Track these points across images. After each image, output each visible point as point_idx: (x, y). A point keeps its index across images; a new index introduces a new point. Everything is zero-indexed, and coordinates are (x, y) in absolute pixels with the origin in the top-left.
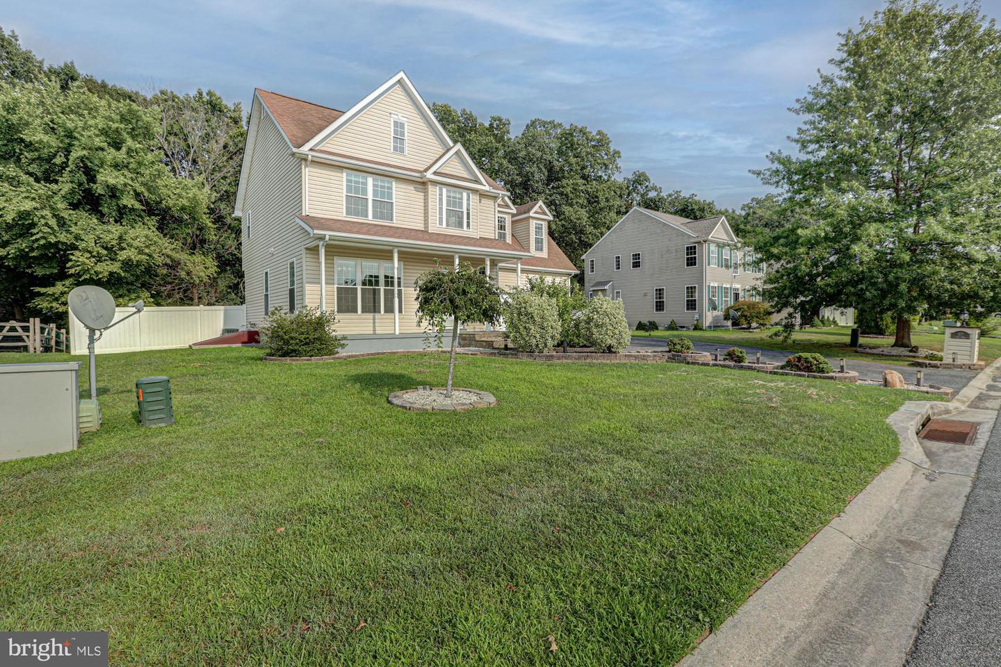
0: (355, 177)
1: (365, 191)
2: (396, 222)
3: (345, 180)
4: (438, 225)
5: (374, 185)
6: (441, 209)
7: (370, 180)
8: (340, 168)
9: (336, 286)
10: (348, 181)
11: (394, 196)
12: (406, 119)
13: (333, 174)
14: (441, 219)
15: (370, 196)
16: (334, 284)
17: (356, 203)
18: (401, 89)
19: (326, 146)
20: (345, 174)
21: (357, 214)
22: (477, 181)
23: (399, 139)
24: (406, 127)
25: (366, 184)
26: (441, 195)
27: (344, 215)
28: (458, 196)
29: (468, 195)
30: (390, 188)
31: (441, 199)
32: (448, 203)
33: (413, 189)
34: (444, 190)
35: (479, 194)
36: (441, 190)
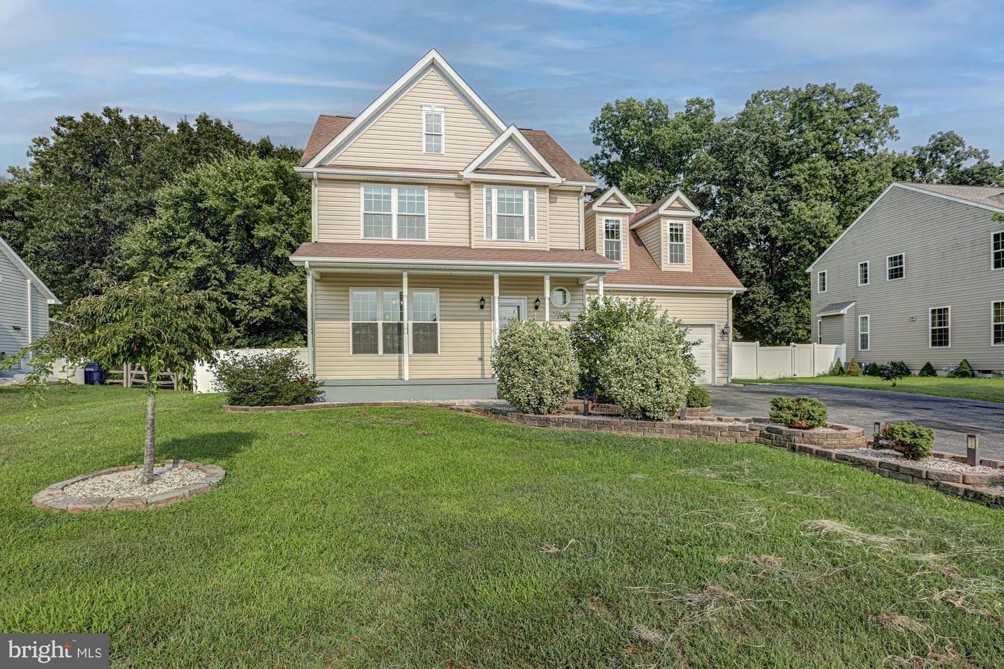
0: (375, 190)
1: (388, 206)
2: (430, 238)
3: (362, 196)
4: (485, 238)
5: (399, 198)
6: (489, 216)
7: (394, 192)
8: (357, 182)
9: (351, 322)
10: (366, 196)
11: (426, 207)
12: (443, 110)
13: (350, 191)
14: (489, 229)
15: (395, 211)
16: (348, 319)
17: (376, 220)
18: (436, 73)
19: (339, 159)
20: (362, 189)
21: (378, 234)
22: (544, 174)
23: (433, 134)
24: (443, 119)
25: (389, 197)
26: (489, 198)
27: (362, 237)
28: (516, 196)
29: (531, 194)
30: (423, 198)
31: (489, 204)
32: (501, 207)
33: (453, 195)
34: (494, 191)
35: (548, 190)
36: (489, 191)
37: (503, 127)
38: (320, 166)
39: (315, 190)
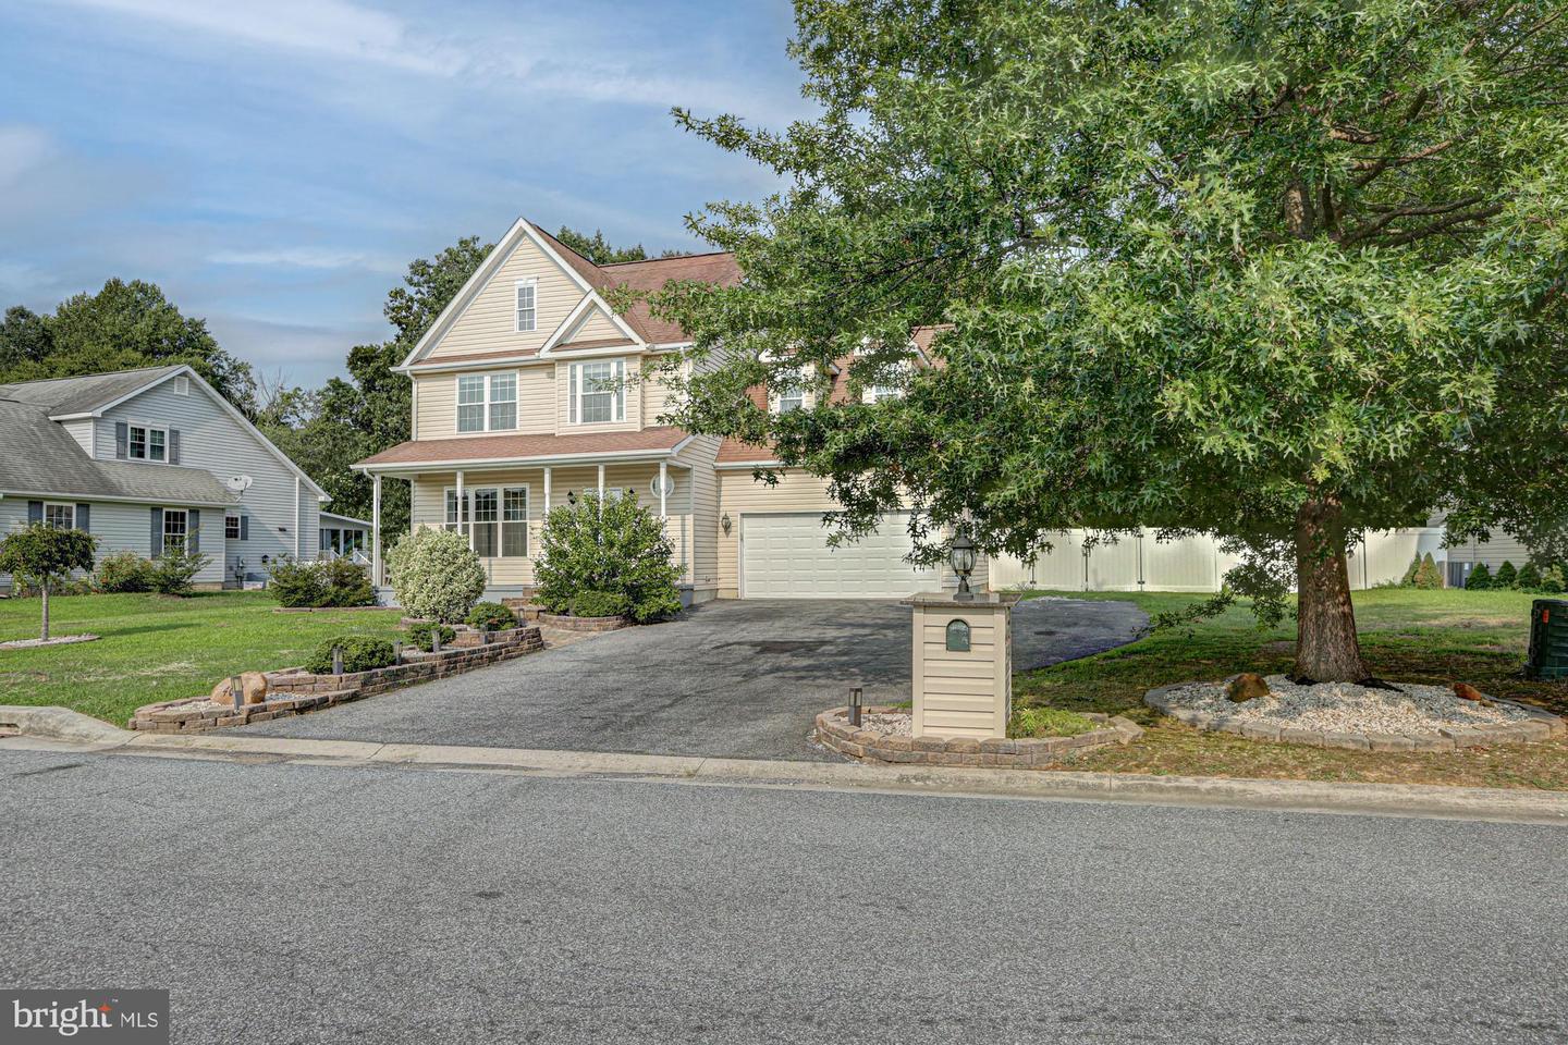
0: (468, 379)
1: (481, 396)
2: (521, 428)
3: (457, 386)
4: (568, 423)
5: (493, 385)
6: (573, 398)
7: (487, 380)
8: (451, 373)
10: (462, 387)
11: (518, 392)
12: (534, 280)
13: (444, 384)
14: (573, 412)
15: (487, 401)
17: (468, 417)
18: (527, 241)
19: (436, 352)
20: (458, 381)
21: (473, 428)
22: (630, 341)
23: (526, 311)
24: (534, 291)
25: (481, 385)
26: (573, 376)
27: (457, 432)
28: (601, 370)
29: (620, 364)
30: (513, 383)
31: (573, 384)
32: (586, 386)
33: (544, 375)
34: (579, 369)
35: (639, 358)
36: (573, 368)
37: (587, 287)
38: (417, 361)
39: (414, 386)
